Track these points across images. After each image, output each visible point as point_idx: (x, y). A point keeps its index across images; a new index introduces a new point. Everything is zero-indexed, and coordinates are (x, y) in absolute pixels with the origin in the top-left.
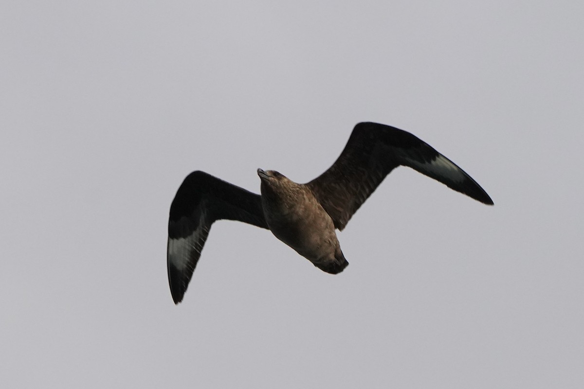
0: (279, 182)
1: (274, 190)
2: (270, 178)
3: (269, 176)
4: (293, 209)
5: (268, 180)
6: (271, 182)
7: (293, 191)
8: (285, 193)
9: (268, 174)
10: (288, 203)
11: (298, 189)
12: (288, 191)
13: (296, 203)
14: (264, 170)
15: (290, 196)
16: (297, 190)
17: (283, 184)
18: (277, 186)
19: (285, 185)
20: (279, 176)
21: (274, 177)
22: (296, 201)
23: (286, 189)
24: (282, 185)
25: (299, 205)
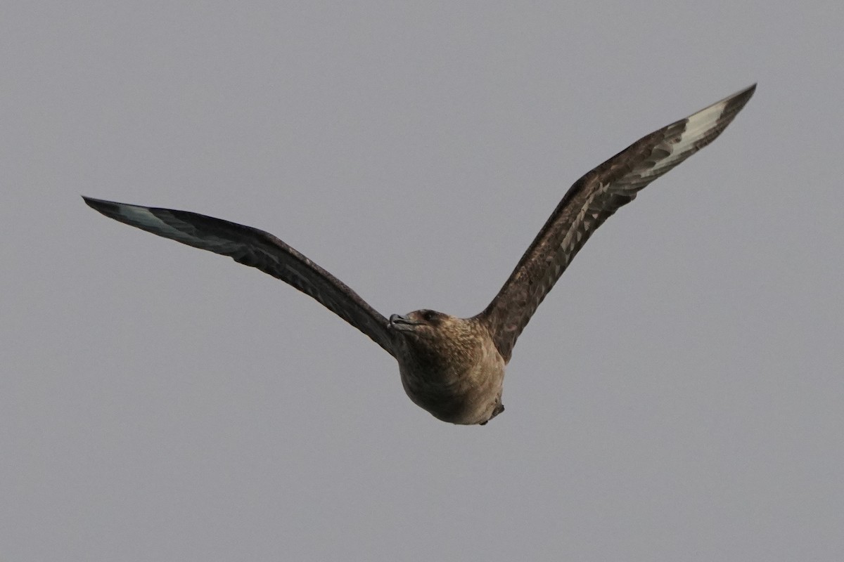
0: (435, 330)
1: (429, 347)
2: (417, 327)
3: (414, 325)
4: (465, 375)
5: (415, 332)
6: (421, 334)
7: (464, 343)
8: (450, 347)
9: (412, 319)
10: (456, 367)
11: (472, 337)
12: (454, 343)
13: (470, 365)
14: (403, 314)
15: (459, 353)
16: (471, 341)
17: (444, 332)
18: (433, 339)
19: (447, 333)
20: (435, 318)
21: (426, 322)
22: (471, 361)
23: (451, 339)
24: (443, 335)
25: (474, 367)
